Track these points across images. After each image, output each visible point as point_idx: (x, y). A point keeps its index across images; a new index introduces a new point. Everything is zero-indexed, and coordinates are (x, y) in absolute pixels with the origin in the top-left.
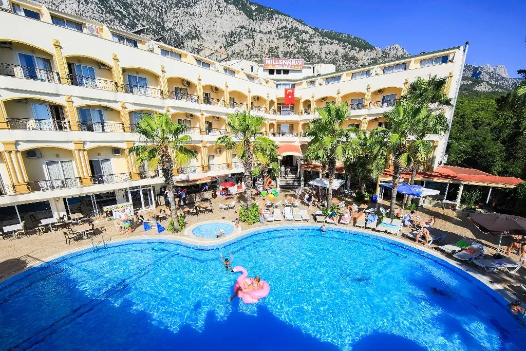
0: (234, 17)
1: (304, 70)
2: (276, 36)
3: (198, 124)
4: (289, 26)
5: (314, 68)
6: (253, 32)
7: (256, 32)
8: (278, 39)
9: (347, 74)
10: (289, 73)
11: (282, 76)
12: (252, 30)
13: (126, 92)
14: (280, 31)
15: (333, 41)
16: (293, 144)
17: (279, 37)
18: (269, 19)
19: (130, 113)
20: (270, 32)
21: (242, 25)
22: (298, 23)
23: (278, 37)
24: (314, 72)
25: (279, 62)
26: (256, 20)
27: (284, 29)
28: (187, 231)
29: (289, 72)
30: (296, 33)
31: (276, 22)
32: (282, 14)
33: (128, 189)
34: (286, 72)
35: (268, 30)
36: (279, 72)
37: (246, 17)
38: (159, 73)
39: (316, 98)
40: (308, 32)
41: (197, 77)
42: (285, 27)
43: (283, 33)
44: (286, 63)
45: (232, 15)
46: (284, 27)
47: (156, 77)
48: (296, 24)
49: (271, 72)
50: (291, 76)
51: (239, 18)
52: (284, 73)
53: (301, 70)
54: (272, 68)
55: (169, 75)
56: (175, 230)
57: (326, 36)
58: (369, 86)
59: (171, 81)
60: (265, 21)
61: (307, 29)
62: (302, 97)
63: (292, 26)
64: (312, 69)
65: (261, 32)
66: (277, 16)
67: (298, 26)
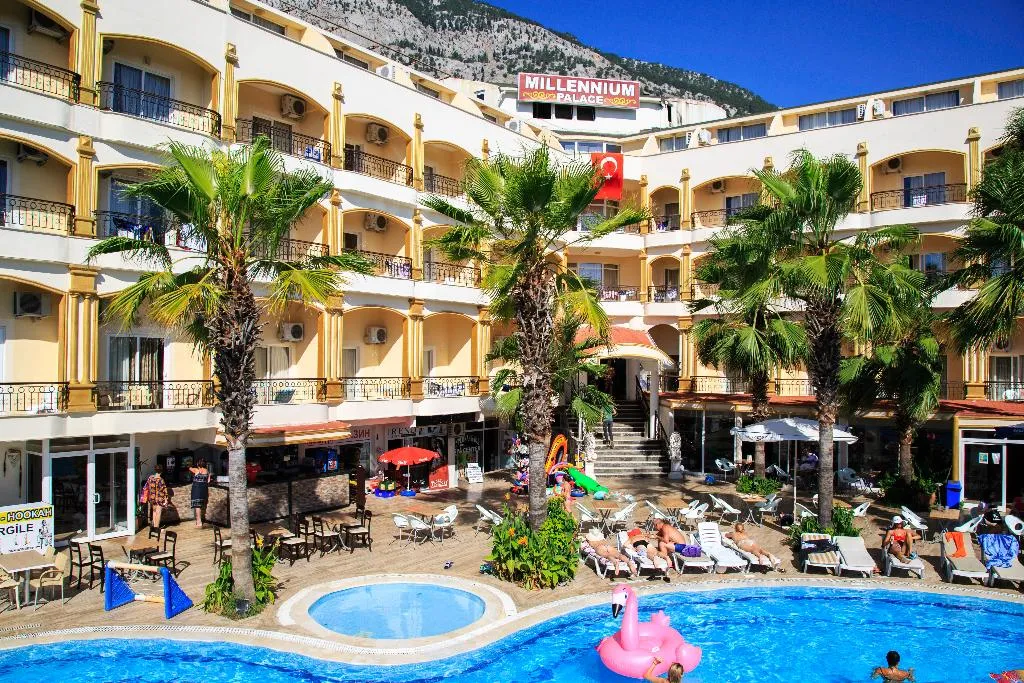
0: (382, 19)
1: (641, 112)
2: (501, 68)
3: (321, 234)
4: (537, 47)
5: (669, 108)
6: (435, 57)
7: (442, 56)
8: (505, 76)
9: (784, 117)
10: (597, 119)
11: (574, 124)
12: (431, 51)
13: (104, 108)
14: (514, 56)
15: (662, 88)
16: (626, 325)
17: (509, 70)
18: (480, 29)
19: (105, 175)
20: (483, 59)
21: (401, 38)
22: (560, 40)
23: (505, 71)
24: (670, 120)
25: (564, 85)
26: (444, 27)
27: (523, 52)
28: (288, 609)
29: (597, 112)
30: (556, 64)
31: (501, 36)
32: (517, 18)
33: (46, 448)
34: (587, 113)
35: (477, 52)
36: (564, 111)
37: (416, 20)
38: (218, 62)
39: (694, 183)
40: (591, 63)
41: (332, 90)
42: (527, 48)
43: (521, 61)
44: (587, 90)
45: (376, 14)
46: (520, 49)
47: (203, 75)
48: (556, 43)
49: (541, 111)
50: (602, 125)
51: (395, 23)
52: (579, 118)
53: (633, 112)
54: (543, 99)
55: (245, 72)
56: (239, 608)
57: (643, 74)
58: (860, 147)
59: (249, 92)
60: (469, 33)
61: (587, 54)
62: (649, 181)
63: (546, 47)
64: (665, 110)
65: (456, 56)
66: (501, 22)
67: (560, 46)
